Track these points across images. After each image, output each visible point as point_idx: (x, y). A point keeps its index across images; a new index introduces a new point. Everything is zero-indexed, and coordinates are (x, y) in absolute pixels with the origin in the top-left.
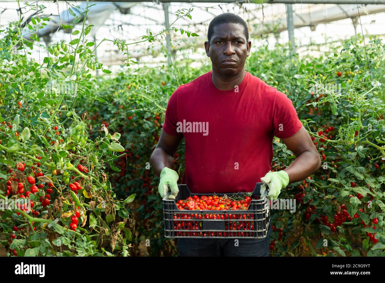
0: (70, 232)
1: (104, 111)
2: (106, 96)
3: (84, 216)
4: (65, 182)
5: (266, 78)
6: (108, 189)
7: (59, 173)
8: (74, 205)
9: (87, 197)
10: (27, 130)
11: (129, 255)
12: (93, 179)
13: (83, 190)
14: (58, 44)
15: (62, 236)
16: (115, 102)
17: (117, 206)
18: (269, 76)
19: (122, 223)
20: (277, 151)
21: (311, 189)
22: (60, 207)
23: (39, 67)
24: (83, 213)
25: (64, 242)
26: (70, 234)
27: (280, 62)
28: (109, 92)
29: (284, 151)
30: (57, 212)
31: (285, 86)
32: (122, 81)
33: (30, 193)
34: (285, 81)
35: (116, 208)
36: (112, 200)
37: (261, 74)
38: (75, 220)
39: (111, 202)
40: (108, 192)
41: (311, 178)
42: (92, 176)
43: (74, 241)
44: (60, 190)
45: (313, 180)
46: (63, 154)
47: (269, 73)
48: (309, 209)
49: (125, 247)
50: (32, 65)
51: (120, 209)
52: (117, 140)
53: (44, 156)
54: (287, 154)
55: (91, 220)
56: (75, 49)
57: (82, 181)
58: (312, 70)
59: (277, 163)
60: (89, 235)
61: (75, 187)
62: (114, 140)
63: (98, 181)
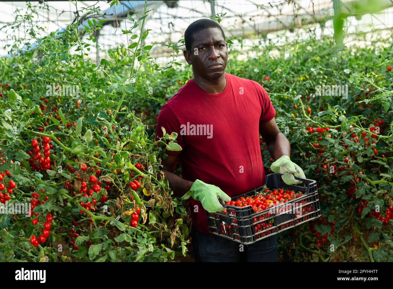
0: (132, 229)
1: (156, 107)
2: (158, 91)
3: (144, 214)
4: (125, 181)
5: (315, 73)
6: (165, 187)
7: (119, 173)
8: (135, 203)
9: (147, 195)
10: (89, 132)
11: (187, 250)
12: (152, 177)
13: (143, 188)
14: (118, 49)
15: (124, 233)
16: (167, 97)
17: (175, 203)
18: (318, 71)
19: (181, 219)
20: (328, 146)
21: (363, 184)
22: (121, 205)
23: (97, 68)
24: (143, 211)
25: (126, 239)
26: (131, 231)
27: (329, 55)
28: (161, 89)
29: (335, 146)
30: (118, 210)
31: (335, 81)
32: (173, 77)
33: (93, 192)
34: (335, 75)
35: (174, 204)
36: (170, 197)
37: (310, 68)
38: (135, 217)
39: (169, 200)
40: (166, 189)
41: (363, 173)
42: (151, 174)
43: (135, 238)
44: (121, 189)
45: (365, 175)
46: (124, 155)
47: (318, 68)
48: (361, 203)
49: (184, 244)
50: (90, 66)
51: (178, 206)
52: (174, 139)
53: (106, 157)
54: (339, 149)
55: (151, 217)
56: (134, 54)
57: (142, 180)
58: (362, 65)
59: (329, 158)
60: (149, 231)
61: (135, 185)
62: (172, 140)
63: (156, 179)
